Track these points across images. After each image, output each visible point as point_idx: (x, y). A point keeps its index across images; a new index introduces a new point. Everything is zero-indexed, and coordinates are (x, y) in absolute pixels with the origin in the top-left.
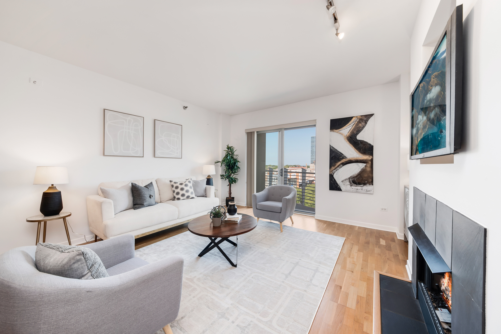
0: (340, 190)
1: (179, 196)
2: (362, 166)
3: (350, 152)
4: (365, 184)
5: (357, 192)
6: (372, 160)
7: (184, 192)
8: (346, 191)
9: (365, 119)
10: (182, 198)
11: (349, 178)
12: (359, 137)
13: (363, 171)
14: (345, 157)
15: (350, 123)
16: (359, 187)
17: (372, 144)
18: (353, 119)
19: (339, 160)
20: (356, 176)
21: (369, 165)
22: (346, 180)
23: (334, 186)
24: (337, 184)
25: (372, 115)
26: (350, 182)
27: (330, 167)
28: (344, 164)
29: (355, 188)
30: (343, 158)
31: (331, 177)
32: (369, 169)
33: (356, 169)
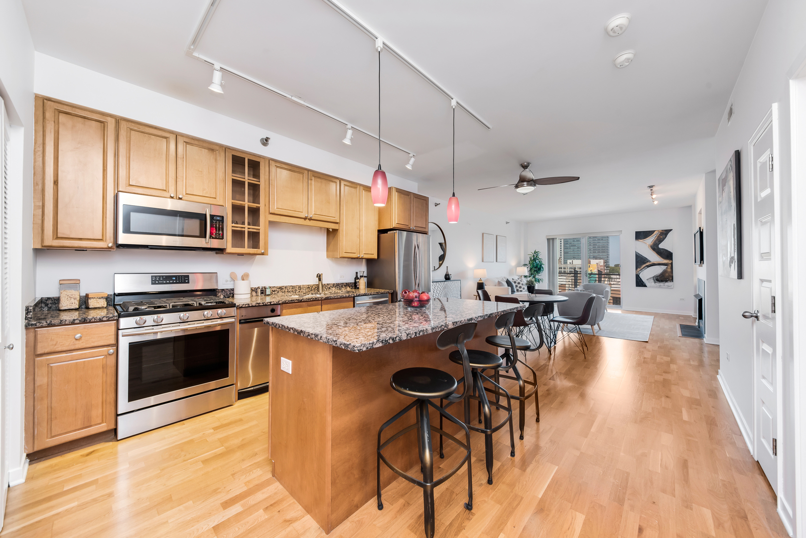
0: (646, 286)
1: (521, 289)
2: (664, 267)
3: (653, 257)
4: (666, 281)
5: (660, 287)
6: (672, 264)
7: (520, 285)
8: (651, 287)
9: (665, 233)
10: (523, 290)
11: (653, 277)
12: (661, 246)
13: (665, 272)
14: (650, 261)
15: (653, 235)
16: (662, 284)
17: (671, 252)
18: (656, 232)
19: (644, 263)
20: (659, 276)
21: (669, 267)
22: (650, 278)
23: (640, 283)
24: (643, 282)
25: (671, 230)
26: (654, 280)
27: (636, 269)
28: (648, 266)
29: (658, 284)
30: (648, 262)
31: (637, 276)
32: (669, 270)
33: (658, 270)
